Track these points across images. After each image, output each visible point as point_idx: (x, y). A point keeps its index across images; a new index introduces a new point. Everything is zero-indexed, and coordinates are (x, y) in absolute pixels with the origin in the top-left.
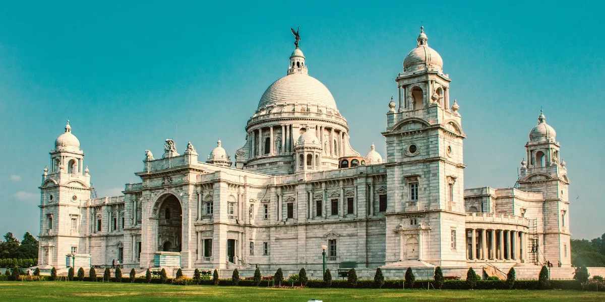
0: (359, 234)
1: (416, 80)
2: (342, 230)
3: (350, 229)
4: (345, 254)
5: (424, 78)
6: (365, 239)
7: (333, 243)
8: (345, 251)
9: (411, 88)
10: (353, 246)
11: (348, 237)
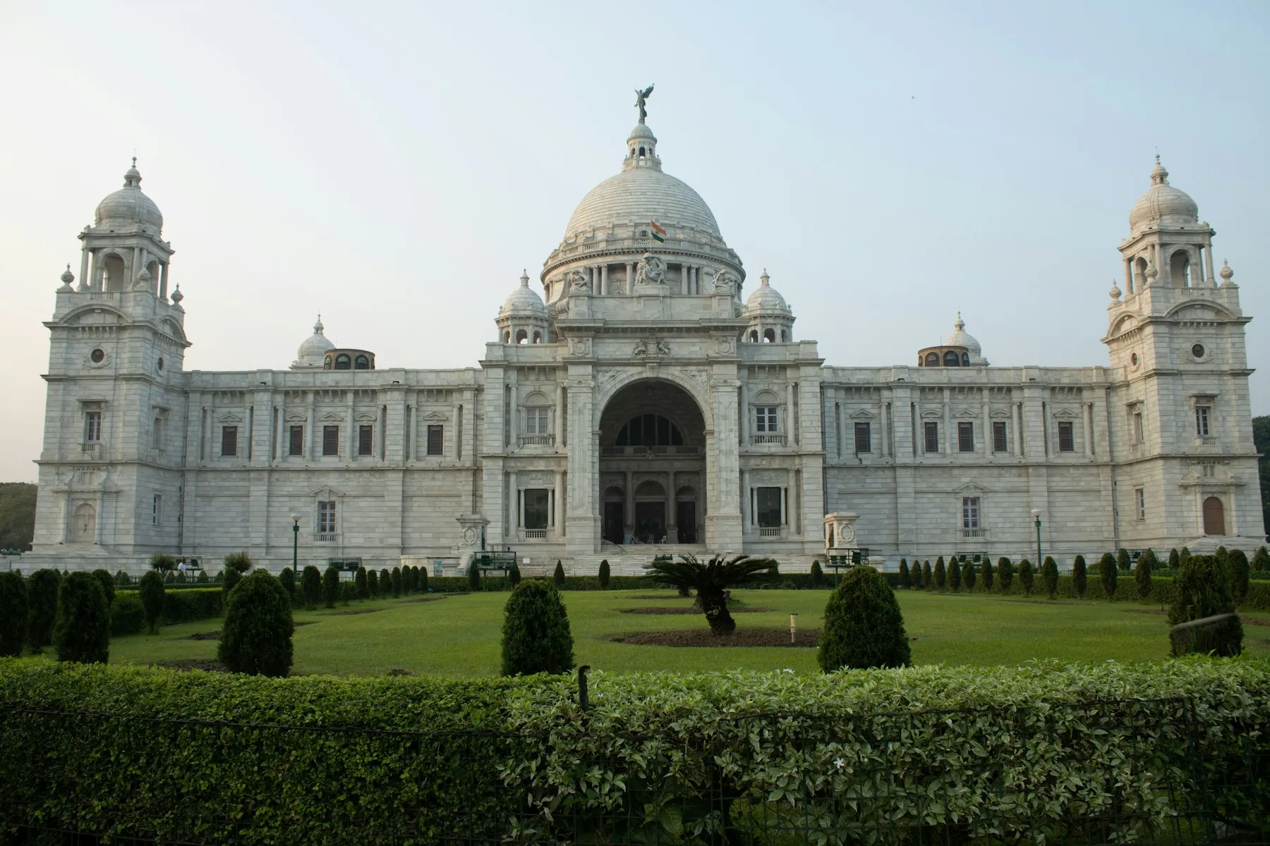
0: (1031, 489)
1: (1184, 239)
2: (993, 479)
3: (1008, 479)
4: (1000, 525)
5: (1198, 240)
6: (1045, 499)
7: (971, 503)
8: (1001, 520)
9: (1172, 250)
10: (1017, 509)
11: (1006, 495)
